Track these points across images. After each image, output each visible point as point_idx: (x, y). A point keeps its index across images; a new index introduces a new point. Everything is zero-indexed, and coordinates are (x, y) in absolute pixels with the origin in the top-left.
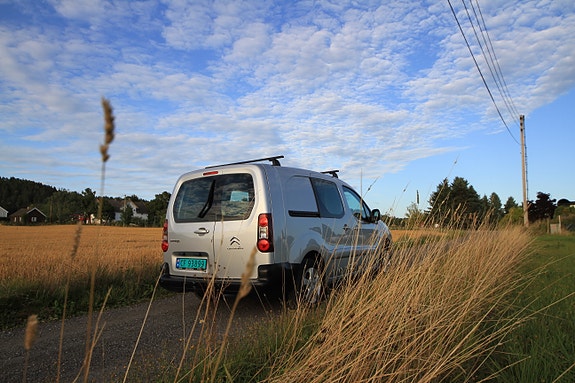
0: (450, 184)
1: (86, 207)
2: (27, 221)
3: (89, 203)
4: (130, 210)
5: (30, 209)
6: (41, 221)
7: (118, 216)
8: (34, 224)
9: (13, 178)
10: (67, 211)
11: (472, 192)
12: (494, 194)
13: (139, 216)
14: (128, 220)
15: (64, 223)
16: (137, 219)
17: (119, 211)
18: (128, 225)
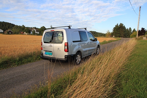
0: (118, 25)
1: (23, 30)
2: (8, 33)
3: (24, 29)
4: (34, 31)
5: (9, 30)
6: (12, 33)
7: (31, 32)
8: (10, 34)
9: (3, 22)
10: (18, 31)
11: (124, 27)
12: (130, 28)
13: (37, 32)
14: (34, 34)
15: (18, 34)
16: (36, 33)
17: (32, 31)
18: (34, 35)
